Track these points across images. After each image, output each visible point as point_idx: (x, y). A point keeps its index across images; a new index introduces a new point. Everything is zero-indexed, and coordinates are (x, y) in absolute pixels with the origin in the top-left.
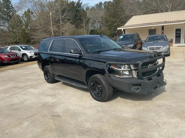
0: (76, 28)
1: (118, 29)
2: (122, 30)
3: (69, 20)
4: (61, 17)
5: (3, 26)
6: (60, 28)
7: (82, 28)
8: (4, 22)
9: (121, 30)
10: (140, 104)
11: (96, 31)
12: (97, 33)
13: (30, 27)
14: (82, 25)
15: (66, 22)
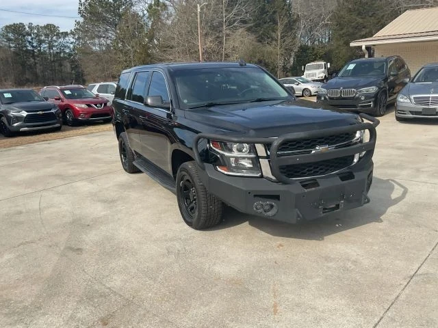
0: (259, 43)
1: (352, 44)
2: (364, 48)
3: (244, 22)
4: (226, 16)
5: (104, 37)
6: (221, 43)
7: (274, 42)
8: (107, 30)
9: (361, 47)
10: (281, 245)
11: (313, 49)
12: (316, 54)
13: (158, 40)
14: (274, 35)
15: (236, 28)
